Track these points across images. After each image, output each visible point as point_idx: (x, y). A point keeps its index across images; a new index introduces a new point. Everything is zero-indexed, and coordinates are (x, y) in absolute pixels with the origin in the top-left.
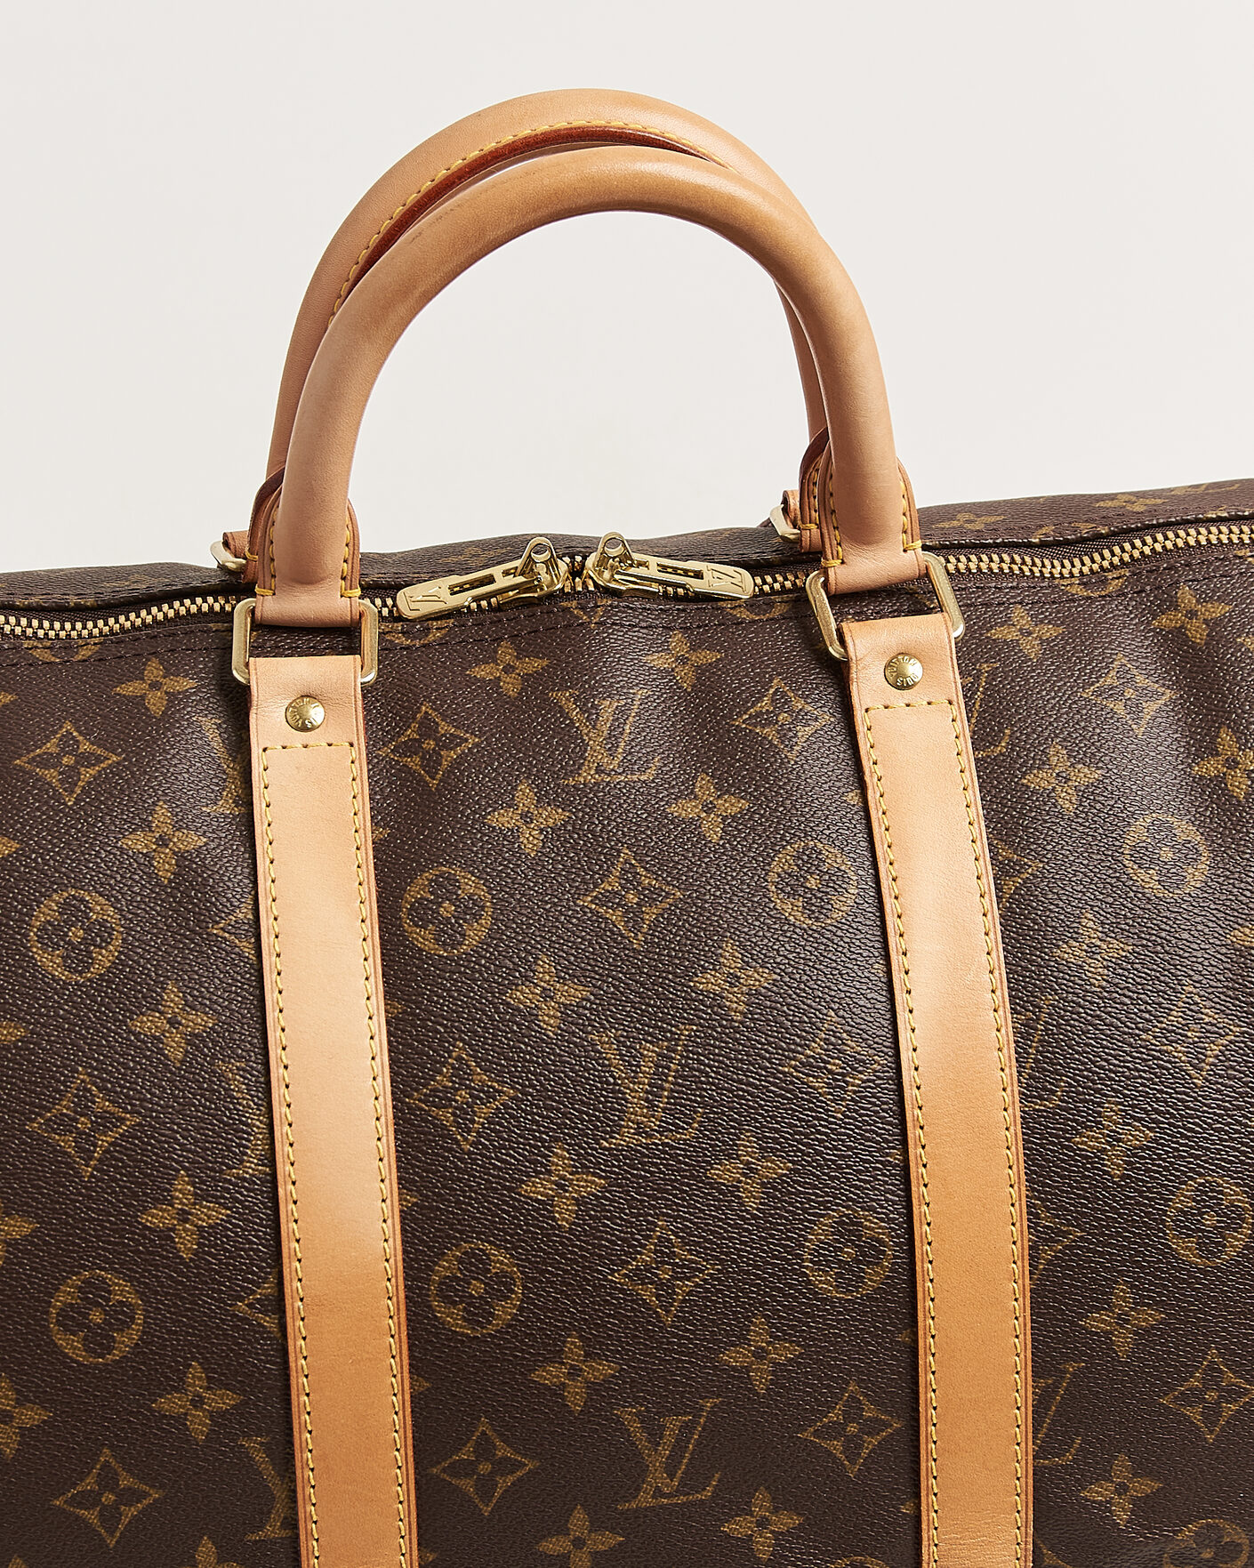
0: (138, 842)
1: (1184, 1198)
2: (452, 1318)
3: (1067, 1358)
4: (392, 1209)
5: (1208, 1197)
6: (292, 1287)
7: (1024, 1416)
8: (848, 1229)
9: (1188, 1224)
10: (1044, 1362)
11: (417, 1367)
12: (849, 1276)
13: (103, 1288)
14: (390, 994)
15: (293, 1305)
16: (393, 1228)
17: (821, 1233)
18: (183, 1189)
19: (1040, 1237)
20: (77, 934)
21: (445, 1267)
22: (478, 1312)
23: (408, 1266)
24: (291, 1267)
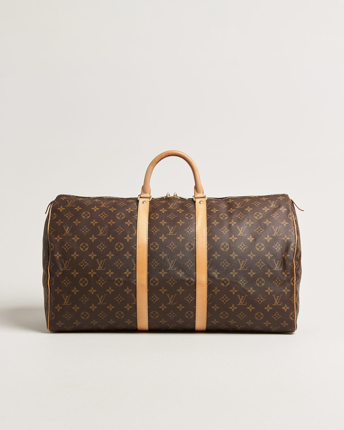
0: (127, 210)
1: (222, 244)
2: (152, 249)
3: (211, 259)
4: (147, 239)
5: (225, 244)
6: (137, 245)
7: (206, 264)
8: (190, 244)
9: (223, 247)
10: (209, 258)
11: (148, 253)
12: (190, 249)
13: (120, 244)
14: (149, 222)
15: (137, 247)
16: (147, 240)
17: (187, 244)
18: (128, 236)
19: (208, 247)
20: (121, 216)
21: (152, 244)
22: (154, 249)
23: (148, 244)
24: (137, 243)
